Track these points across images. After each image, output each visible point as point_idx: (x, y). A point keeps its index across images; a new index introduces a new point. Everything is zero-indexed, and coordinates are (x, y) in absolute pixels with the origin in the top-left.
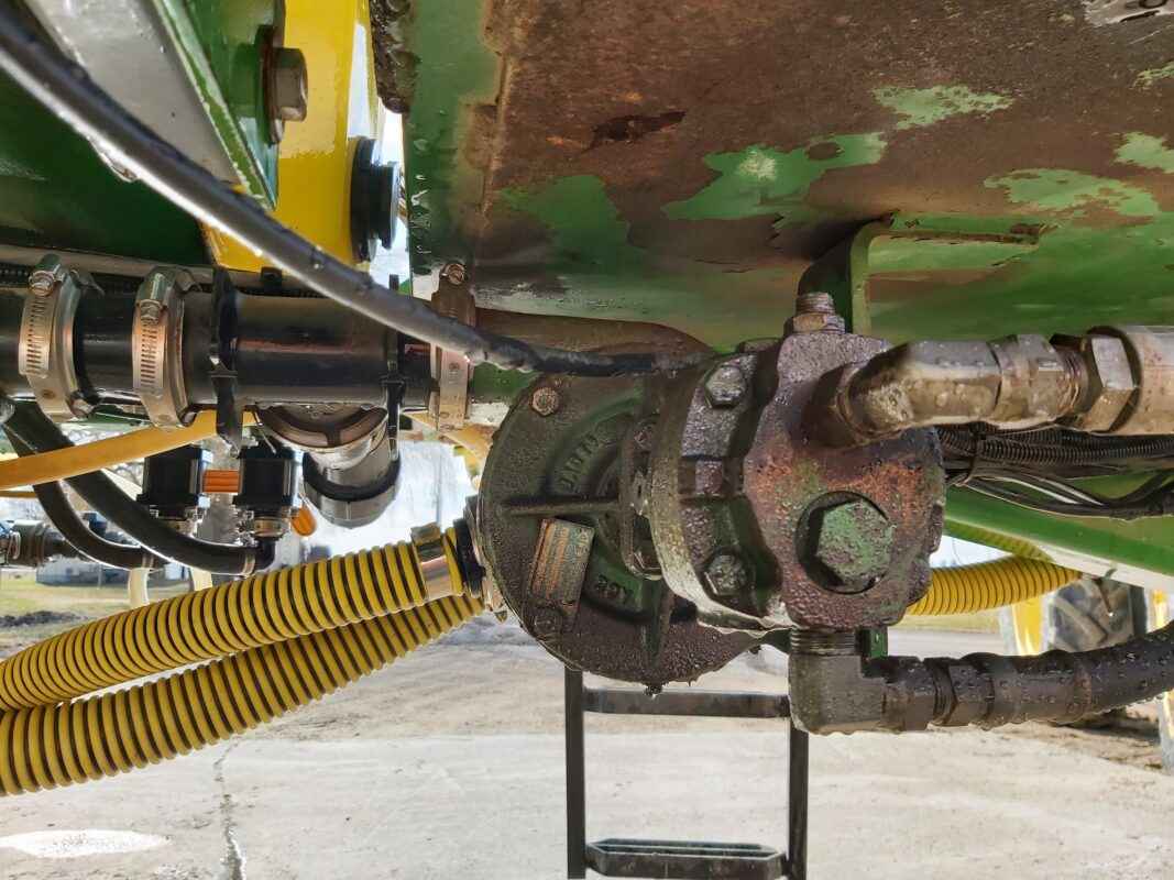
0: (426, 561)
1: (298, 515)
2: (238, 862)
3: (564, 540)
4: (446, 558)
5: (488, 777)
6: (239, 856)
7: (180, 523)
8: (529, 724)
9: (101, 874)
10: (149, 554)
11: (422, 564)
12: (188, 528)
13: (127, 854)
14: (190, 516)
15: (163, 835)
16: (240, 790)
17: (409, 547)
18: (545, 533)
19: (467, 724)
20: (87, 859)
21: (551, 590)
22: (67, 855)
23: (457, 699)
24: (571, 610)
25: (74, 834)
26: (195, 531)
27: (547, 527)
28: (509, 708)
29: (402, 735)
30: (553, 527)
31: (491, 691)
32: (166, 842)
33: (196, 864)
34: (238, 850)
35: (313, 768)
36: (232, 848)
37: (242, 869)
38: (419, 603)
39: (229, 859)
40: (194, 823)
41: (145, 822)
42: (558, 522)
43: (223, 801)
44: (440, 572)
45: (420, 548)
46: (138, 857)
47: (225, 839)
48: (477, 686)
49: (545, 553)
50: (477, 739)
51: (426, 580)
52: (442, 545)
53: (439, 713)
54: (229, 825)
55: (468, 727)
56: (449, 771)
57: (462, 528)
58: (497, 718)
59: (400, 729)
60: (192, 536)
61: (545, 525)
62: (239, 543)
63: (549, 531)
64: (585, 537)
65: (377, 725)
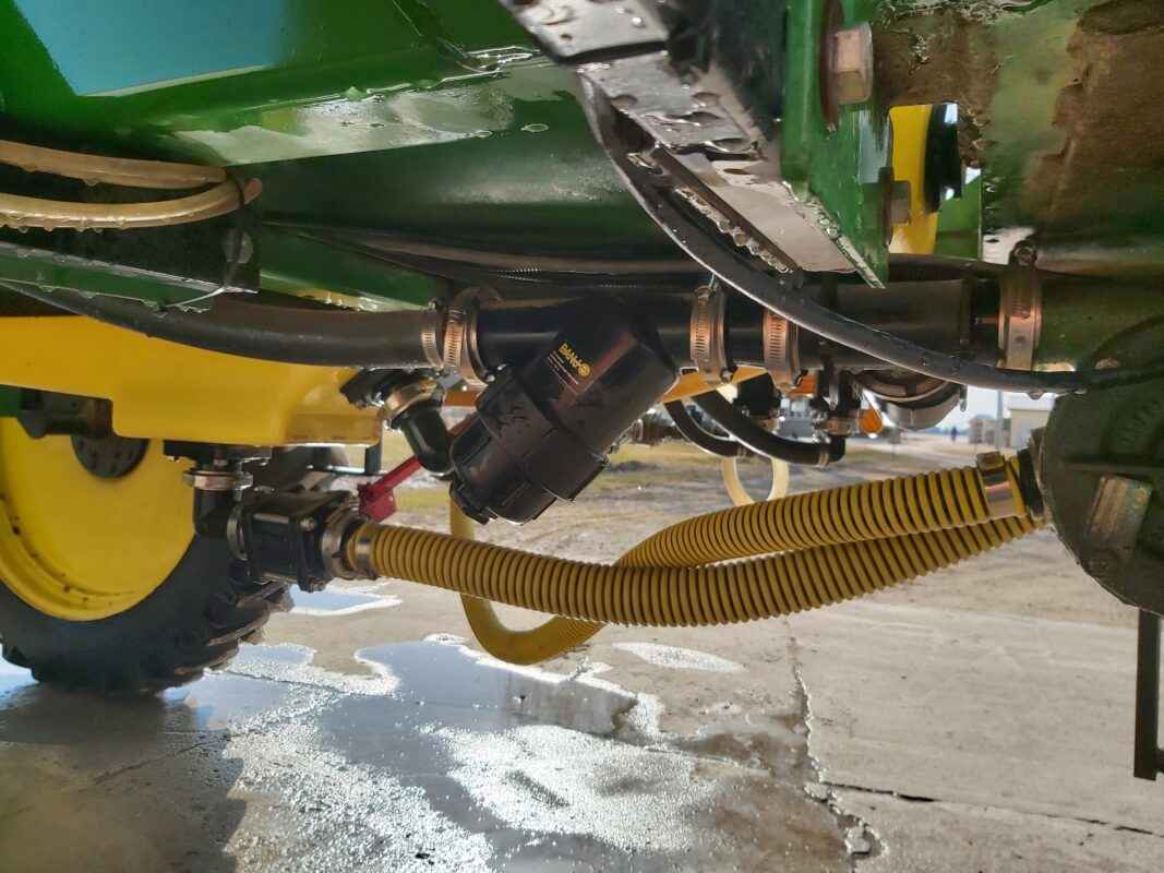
0: (990, 485)
1: (865, 415)
2: (805, 698)
3: (1121, 494)
4: (1009, 485)
5: (1052, 662)
6: (806, 693)
7: (766, 422)
8: (1102, 614)
9: (695, 685)
10: (743, 447)
11: (986, 489)
12: (772, 427)
13: (715, 673)
14: (775, 416)
15: (741, 663)
16: (804, 635)
17: (974, 471)
18: (1104, 487)
19: (1030, 605)
20: (682, 672)
21: (1107, 536)
22: (669, 665)
23: (1019, 577)
24: (1126, 555)
25: (674, 650)
26: (778, 427)
27: (1106, 482)
28: (1081, 594)
29: (958, 608)
30: (1112, 483)
31: (1059, 573)
32: (745, 670)
33: (769, 692)
34: (804, 685)
35: (869, 626)
36: (800, 683)
37: (808, 703)
38: (984, 521)
39: (797, 693)
40: (766, 658)
41: (726, 649)
42: (1118, 478)
43: (790, 642)
44: (1004, 496)
45: (985, 473)
46: (723, 677)
47: (792, 676)
48: (1044, 567)
49: (1104, 503)
50: (1042, 622)
51: (989, 501)
52: (1006, 473)
53: (998, 591)
54: (796, 665)
55: (1030, 609)
56: (1008, 648)
57: (1024, 457)
58: (1064, 604)
59: (957, 601)
60: (774, 432)
61: (1103, 480)
62: (814, 439)
63: (1107, 485)
64: (1143, 492)
65: (933, 595)
